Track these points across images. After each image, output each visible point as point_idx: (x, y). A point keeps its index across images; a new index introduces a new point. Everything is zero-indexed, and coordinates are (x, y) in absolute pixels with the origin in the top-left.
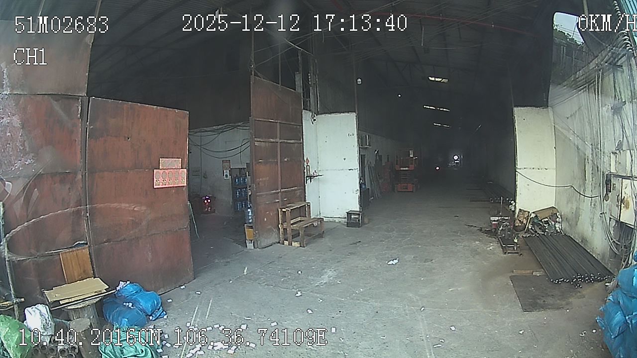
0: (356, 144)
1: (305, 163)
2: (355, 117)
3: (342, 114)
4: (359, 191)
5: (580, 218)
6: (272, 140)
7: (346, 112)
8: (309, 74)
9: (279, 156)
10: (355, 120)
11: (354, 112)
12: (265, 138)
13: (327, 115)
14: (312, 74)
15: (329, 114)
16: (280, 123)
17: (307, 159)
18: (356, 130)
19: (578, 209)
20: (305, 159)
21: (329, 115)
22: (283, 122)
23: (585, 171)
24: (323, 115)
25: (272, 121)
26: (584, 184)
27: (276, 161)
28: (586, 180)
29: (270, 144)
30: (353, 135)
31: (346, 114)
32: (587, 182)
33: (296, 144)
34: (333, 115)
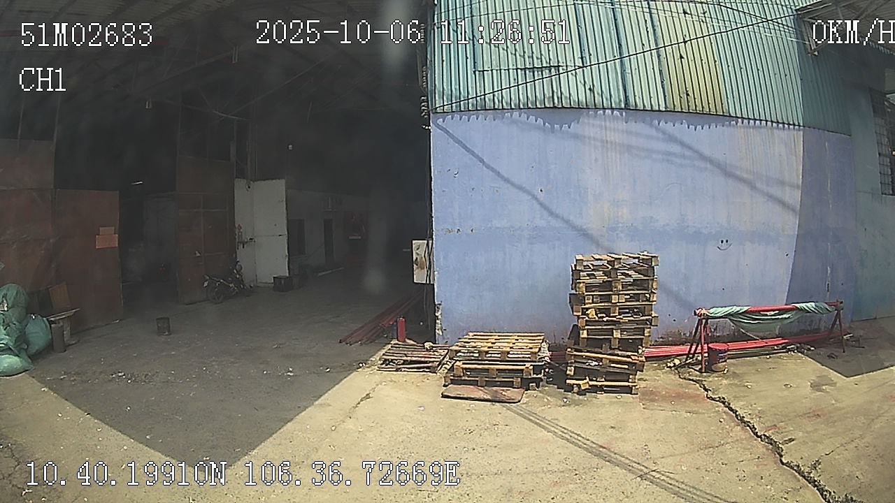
0: (285, 211)
1: (237, 231)
2: (284, 184)
4: (288, 256)
6: (195, 210)
9: (202, 224)
10: (284, 187)
11: (285, 178)
12: (189, 209)
16: (203, 195)
17: (239, 225)
18: (285, 196)
20: (237, 226)
24: (259, 182)
25: (196, 193)
27: (199, 228)
29: (194, 213)
31: (276, 180)
33: (221, 213)
34: (267, 181)
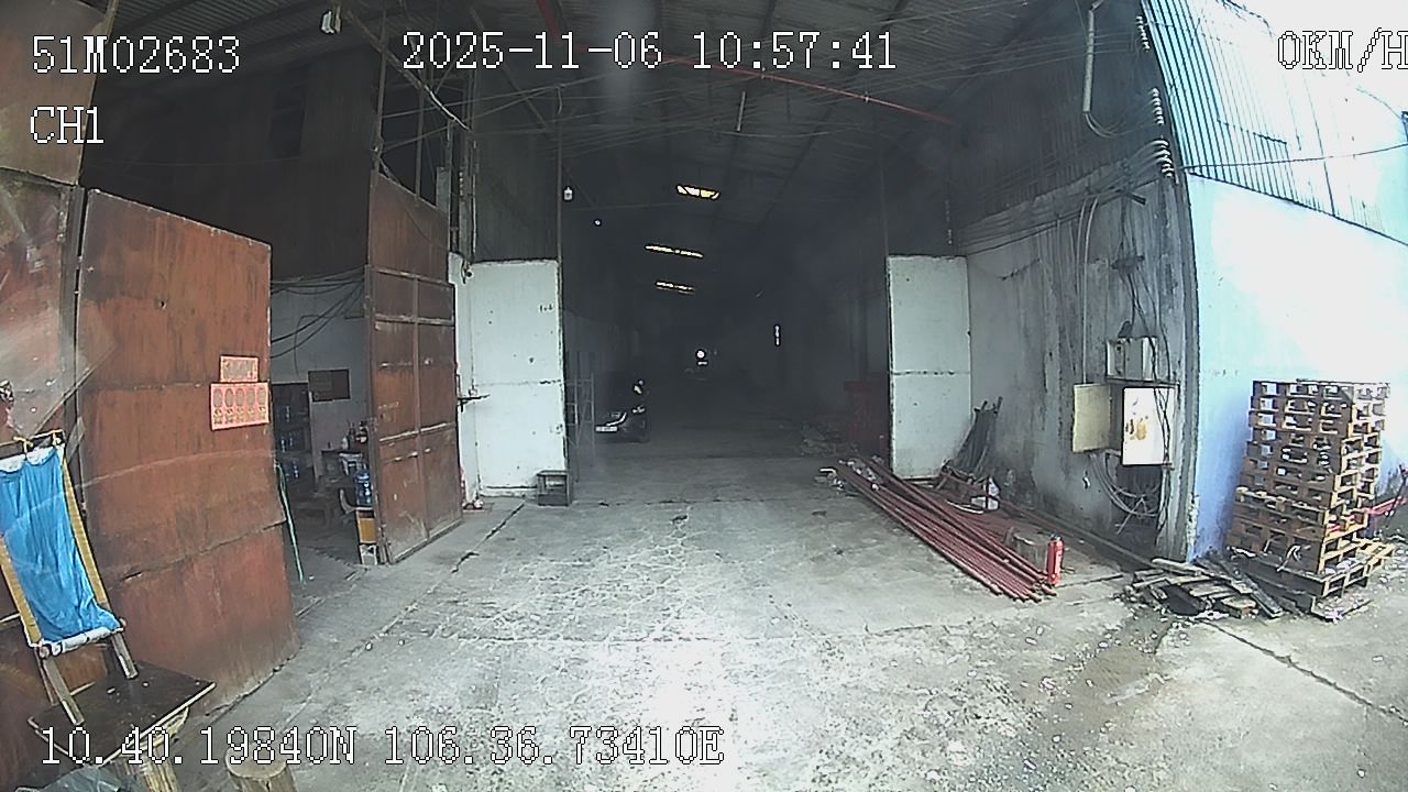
0: (558, 328)
2: (556, 271)
3: (528, 263)
4: (564, 427)
5: (1035, 460)
6: (406, 319)
7: (537, 259)
8: (461, 174)
9: (416, 356)
10: (556, 276)
11: (556, 258)
12: (393, 314)
13: (494, 264)
14: (466, 173)
15: (498, 261)
16: (419, 280)
18: (557, 296)
19: (1029, 444)
21: (500, 265)
22: (424, 278)
23: (1044, 375)
24: (485, 265)
25: (405, 274)
26: (1042, 398)
27: (410, 364)
28: (1046, 391)
29: (400, 325)
30: (551, 308)
31: (537, 263)
32: (1049, 393)
33: (444, 328)
34: (507, 265)
